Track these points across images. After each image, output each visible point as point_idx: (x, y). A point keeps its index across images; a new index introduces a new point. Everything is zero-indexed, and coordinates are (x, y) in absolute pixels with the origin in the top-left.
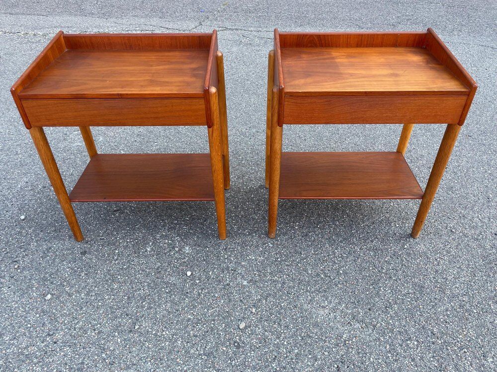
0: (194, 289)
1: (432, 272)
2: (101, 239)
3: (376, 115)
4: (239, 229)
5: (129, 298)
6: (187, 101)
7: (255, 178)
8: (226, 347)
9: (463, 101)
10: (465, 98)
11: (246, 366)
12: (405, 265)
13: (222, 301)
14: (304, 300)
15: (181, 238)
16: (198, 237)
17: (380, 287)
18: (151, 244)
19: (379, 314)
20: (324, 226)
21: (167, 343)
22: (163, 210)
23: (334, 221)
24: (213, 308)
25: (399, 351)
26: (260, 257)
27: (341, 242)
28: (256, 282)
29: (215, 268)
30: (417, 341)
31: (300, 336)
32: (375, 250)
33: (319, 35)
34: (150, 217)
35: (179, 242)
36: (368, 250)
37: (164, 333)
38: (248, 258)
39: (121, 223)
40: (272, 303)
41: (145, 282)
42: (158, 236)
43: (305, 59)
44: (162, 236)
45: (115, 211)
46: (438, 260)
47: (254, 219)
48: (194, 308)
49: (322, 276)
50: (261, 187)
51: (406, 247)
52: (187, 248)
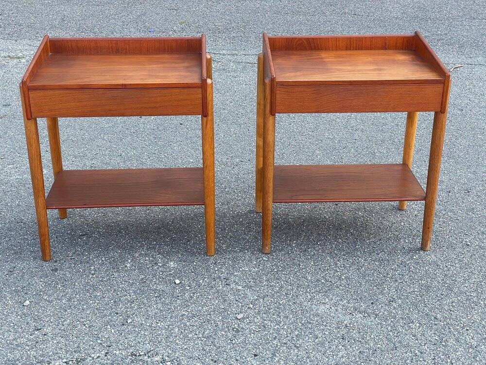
0: (185, 294)
1: (441, 276)
2: (71, 259)
3: (362, 104)
4: (228, 247)
5: (115, 302)
6: (186, 90)
7: (243, 204)
8: (225, 332)
9: (440, 89)
10: (441, 86)
11: (246, 344)
12: (412, 272)
13: (217, 301)
14: (303, 299)
15: (163, 256)
16: (182, 254)
17: (385, 288)
18: (129, 261)
19: (382, 307)
20: (325, 243)
21: (163, 331)
22: (137, 234)
23: (336, 239)
24: (207, 306)
25: (401, 330)
26: (255, 268)
27: (344, 255)
28: (251, 286)
29: (205, 278)
30: (419, 323)
31: (300, 323)
32: (381, 261)
33: (308, 39)
34: (124, 239)
35: (161, 259)
36: (373, 261)
37: (159, 324)
38: (241, 269)
39: (91, 245)
40: (270, 301)
41: (130, 290)
42: (137, 255)
43: (294, 59)
44: (141, 255)
45: (82, 235)
46: (449, 266)
47: (244, 239)
48: (187, 306)
49: (323, 281)
50: (250, 212)
51: (415, 257)
52: (172, 263)
